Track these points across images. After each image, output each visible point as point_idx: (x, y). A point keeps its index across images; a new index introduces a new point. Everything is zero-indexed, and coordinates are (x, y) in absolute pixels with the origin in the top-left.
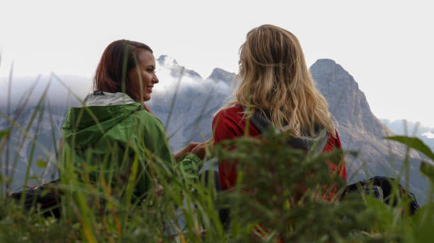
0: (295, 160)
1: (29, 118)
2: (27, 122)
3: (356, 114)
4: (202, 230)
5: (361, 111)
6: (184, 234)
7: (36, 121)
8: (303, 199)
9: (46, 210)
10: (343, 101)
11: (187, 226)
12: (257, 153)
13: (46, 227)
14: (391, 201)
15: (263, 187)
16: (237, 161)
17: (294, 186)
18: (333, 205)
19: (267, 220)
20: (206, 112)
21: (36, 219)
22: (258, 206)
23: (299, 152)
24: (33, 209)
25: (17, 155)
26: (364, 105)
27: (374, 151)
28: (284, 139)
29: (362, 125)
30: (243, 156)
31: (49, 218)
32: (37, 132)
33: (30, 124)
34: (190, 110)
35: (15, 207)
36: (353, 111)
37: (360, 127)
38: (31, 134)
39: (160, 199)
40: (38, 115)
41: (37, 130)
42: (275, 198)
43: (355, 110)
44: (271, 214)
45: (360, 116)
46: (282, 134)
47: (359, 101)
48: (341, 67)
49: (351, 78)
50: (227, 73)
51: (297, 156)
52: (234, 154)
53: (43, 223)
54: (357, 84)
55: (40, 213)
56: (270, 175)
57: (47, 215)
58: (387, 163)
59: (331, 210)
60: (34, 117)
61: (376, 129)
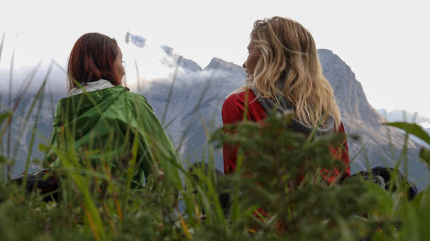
0: (296, 144)
1: (29, 106)
2: (27, 110)
3: (353, 104)
4: (202, 216)
5: (358, 100)
6: (184, 219)
7: (35, 109)
8: (302, 184)
9: (47, 195)
10: (339, 90)
11: (187, 211)
12: (258, 137)
13: (47, 211)
14: (391, 187)
15: (264, 171)
16: (238, 144)
17: (294, 170)
18: (333, 188)
19: (268, 203)
20: (204, 101)
21: (37, 204)
22: (259, 189)
23: (300, 135)
24: (33, 193)
25: (18, 144)
26: (361, 95)
27: (371, 141)
28: (285, 123)
29: (358, 114)
30: (244, 139)
31: (50, 202)
32: (36, 121)
33: (31, 111)
34: (189, 99)
35: (17, 190)
36: (350, 101)
37: (357, 117)
38: (31, 122)
39: (160, 184)
40: (37, 103)
41: (37, 118)
42: (275, 181)
43: (352, 100)
44: (273, 197)
45: (356, 106)
46: (283, 118)
47: (356, 92)
48: (338, 57)
49: (348, 68)
50: (225, 63)
51: (298, 140)
52: (236, 138)
53: (44, 206)
54: (354, 74)
55: (41, 198)
56: (271, 159)
57: (47, 200)
58: (383, 153)
59: (333, 194)
60: (33, 106)
61: (373, 119)
